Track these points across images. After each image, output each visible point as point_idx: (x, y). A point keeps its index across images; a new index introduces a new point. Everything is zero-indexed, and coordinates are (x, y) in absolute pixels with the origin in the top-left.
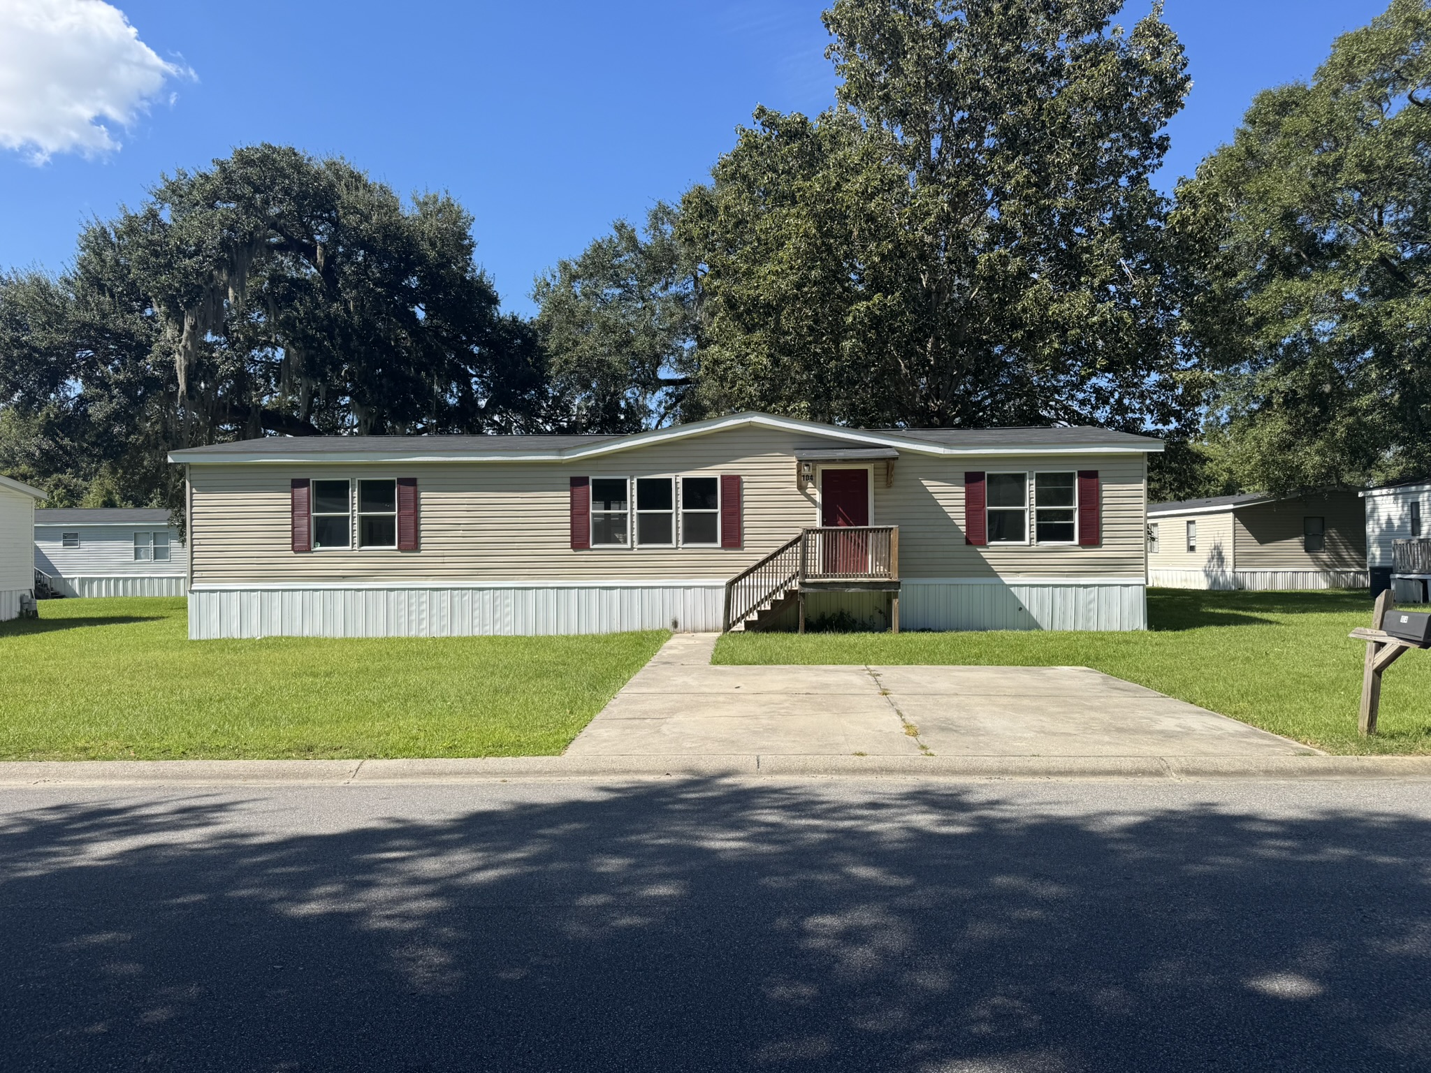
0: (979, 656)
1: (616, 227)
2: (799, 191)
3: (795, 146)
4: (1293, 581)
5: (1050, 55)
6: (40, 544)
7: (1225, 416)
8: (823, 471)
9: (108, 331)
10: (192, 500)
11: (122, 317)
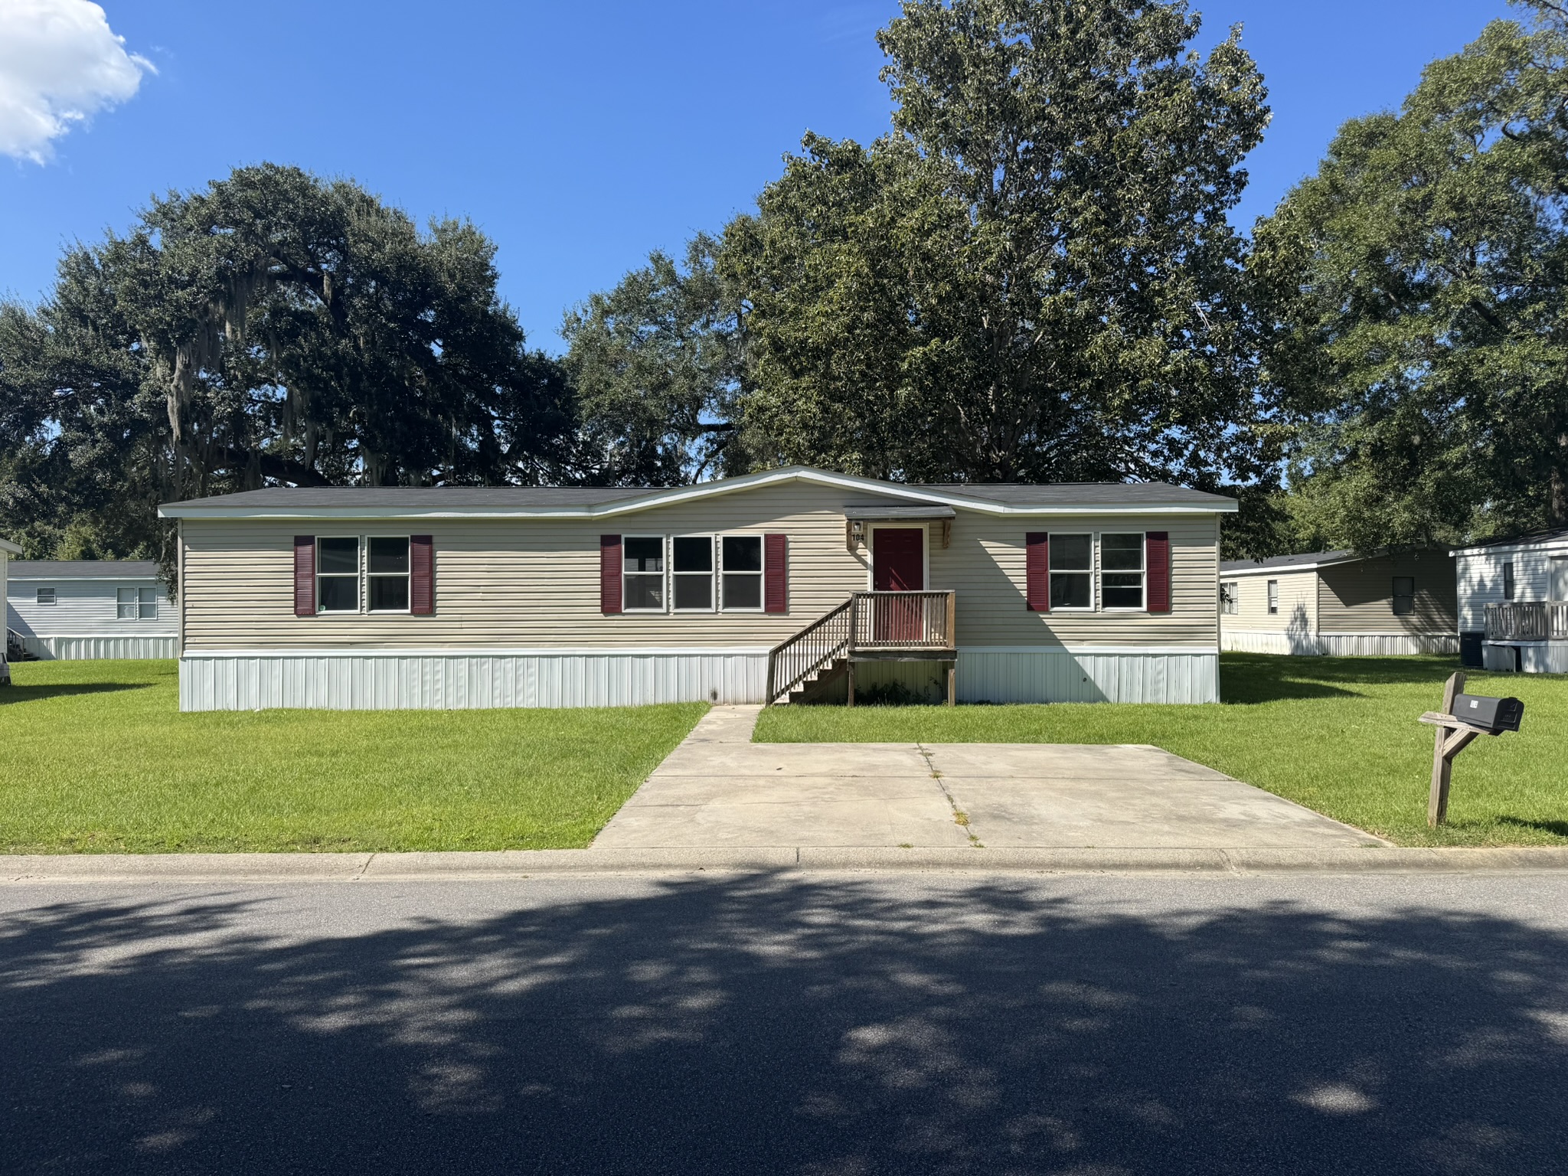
0: (1038, 733)
1: (652, 259)
2: (850, 226)
3: (847, 177)
4: (1381, 646)
5: (1122, 81)
6: (11, 600)
7: (1309, 467)
8: (876, 531)
9: (92, 368)
10: (184, 559)
11: (107, 352)
